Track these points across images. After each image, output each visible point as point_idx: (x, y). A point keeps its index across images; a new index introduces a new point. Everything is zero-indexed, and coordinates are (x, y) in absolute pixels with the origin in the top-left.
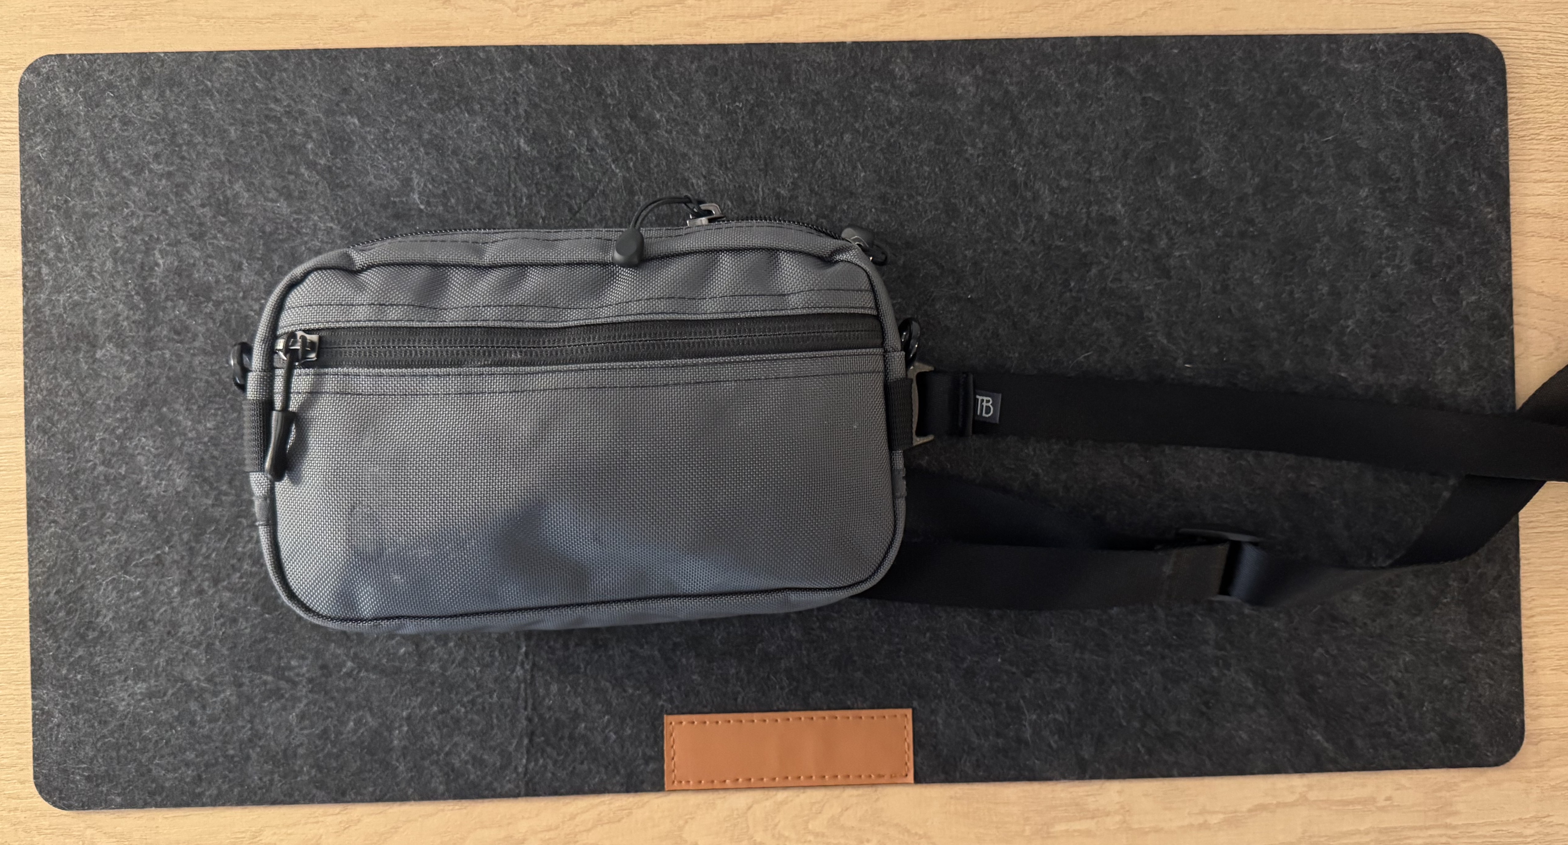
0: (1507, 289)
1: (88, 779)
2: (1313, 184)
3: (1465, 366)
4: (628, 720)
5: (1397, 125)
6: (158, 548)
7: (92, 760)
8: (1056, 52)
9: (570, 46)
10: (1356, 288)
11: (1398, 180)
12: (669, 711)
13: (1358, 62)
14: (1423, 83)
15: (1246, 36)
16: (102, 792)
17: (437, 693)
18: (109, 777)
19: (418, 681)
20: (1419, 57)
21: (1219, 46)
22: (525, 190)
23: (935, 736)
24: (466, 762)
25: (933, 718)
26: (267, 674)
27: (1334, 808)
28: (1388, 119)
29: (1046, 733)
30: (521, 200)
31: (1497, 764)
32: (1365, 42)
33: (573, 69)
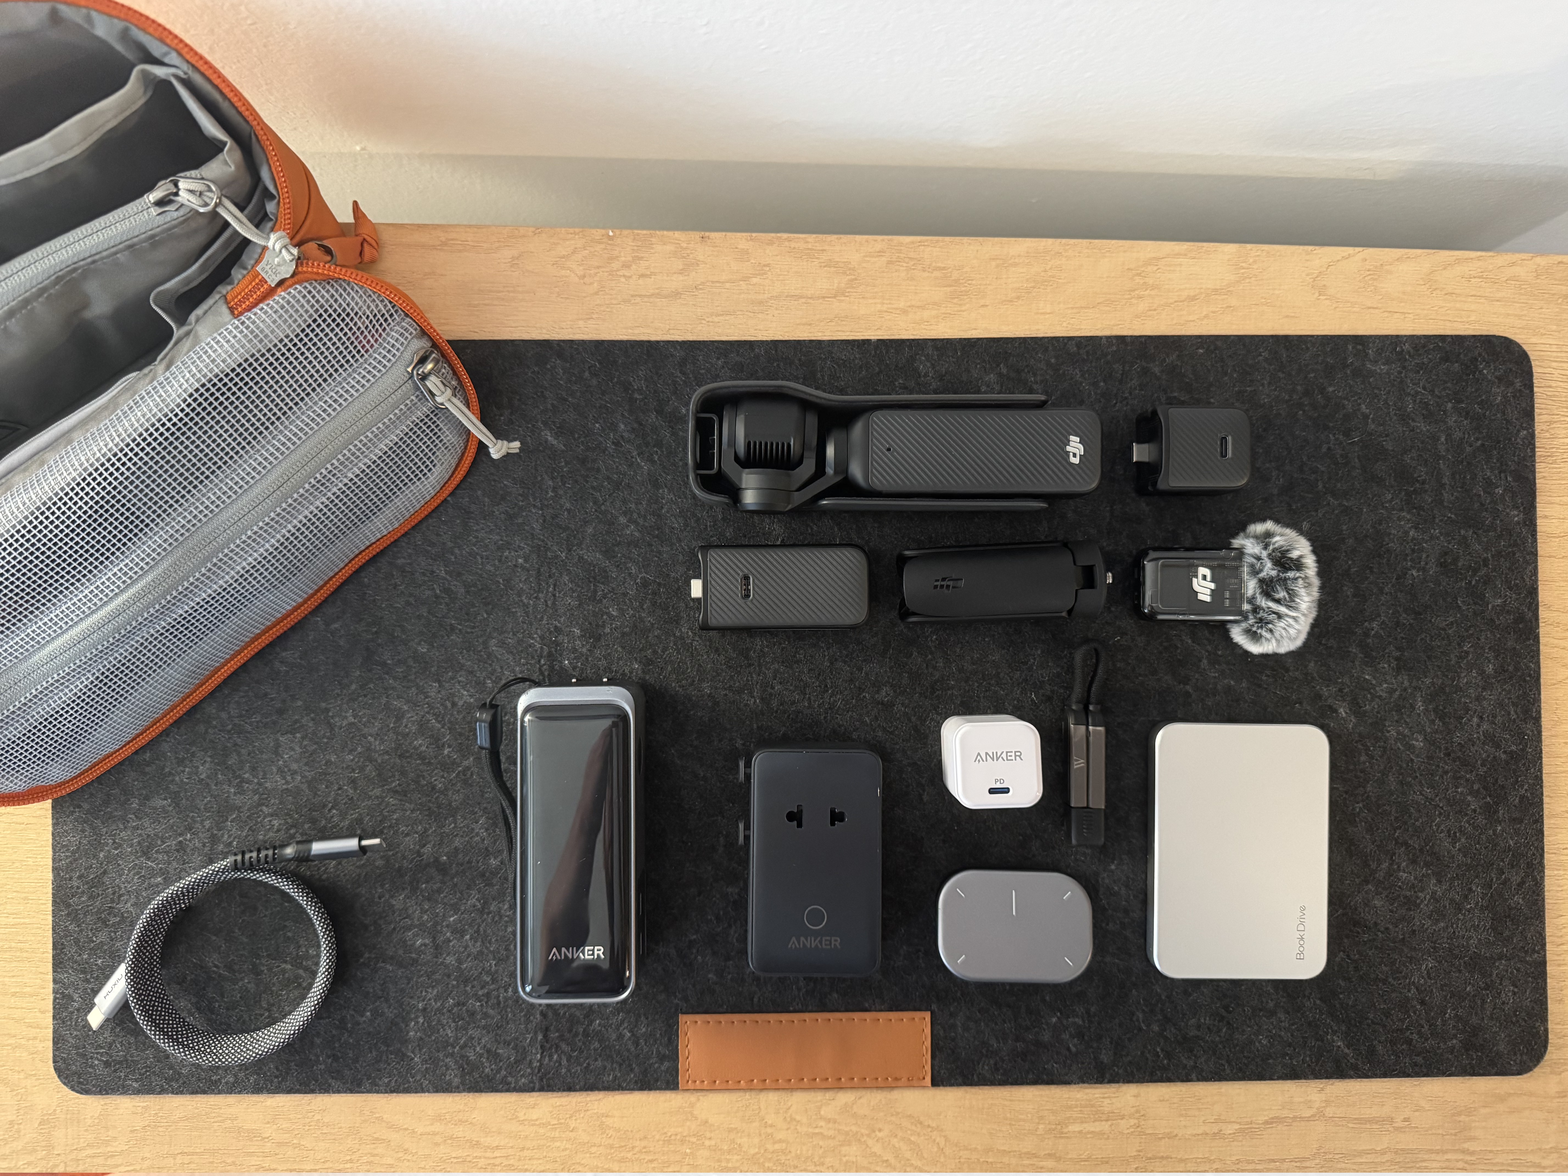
0: (1533, 592)
1: (107, 1064)
2: (1339, 485)
3: (1490, 669)
4: (643, 1018)
5: (1422, 426)
6: (180, 835)
7: (111, 1044)
8: (1081, 351)
9: (597, 341)
10: (1381, 590)
11: (1424, 483)
12: (684, 1010)
13: (1384, 364)
14: (1449, 385)
15: (1272, 336)
16: (120, 1077)
17: (453, 986)
18: (125, 1062)
19: (433, 973)
20: (1446, 359)
21: (1244, 345)
22: (550, 483)
23: (953, 1040)
24: (481, 1055)
25: (952, 1021)
26: (286, 962)
27: (1351, 1125)
28: (1413, 420)
29: (1065, 1036)
30: (547, 492)
31: (1519, 1073)
32: (1392, 343)
33: (600, 363)
